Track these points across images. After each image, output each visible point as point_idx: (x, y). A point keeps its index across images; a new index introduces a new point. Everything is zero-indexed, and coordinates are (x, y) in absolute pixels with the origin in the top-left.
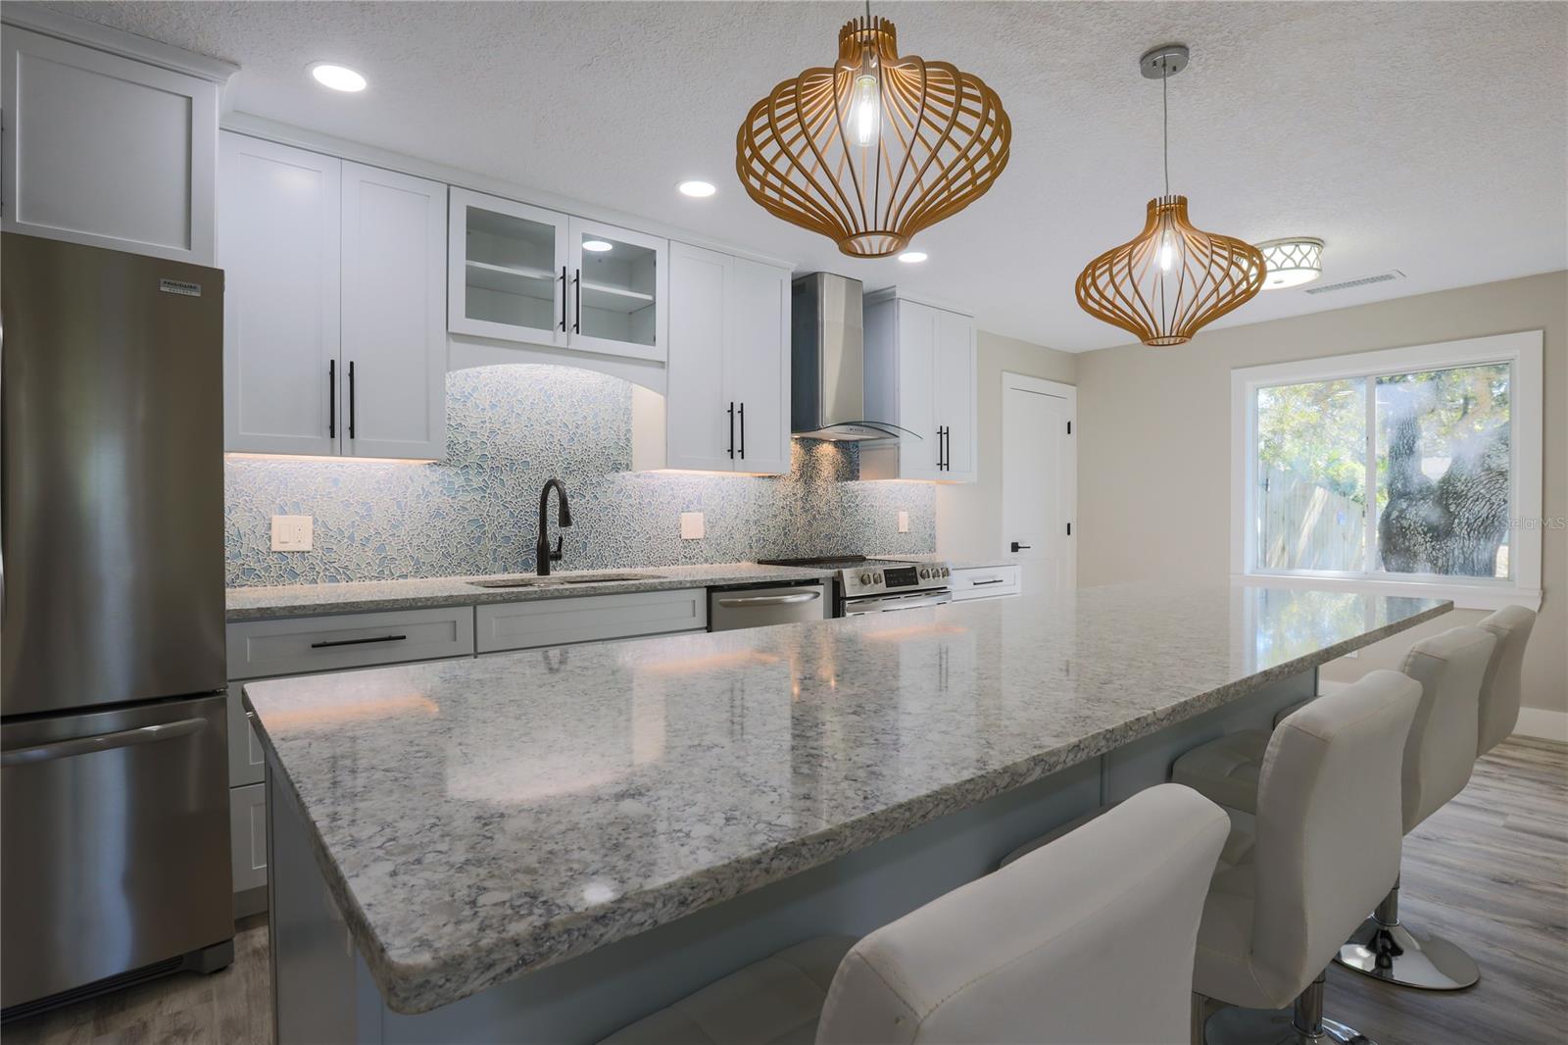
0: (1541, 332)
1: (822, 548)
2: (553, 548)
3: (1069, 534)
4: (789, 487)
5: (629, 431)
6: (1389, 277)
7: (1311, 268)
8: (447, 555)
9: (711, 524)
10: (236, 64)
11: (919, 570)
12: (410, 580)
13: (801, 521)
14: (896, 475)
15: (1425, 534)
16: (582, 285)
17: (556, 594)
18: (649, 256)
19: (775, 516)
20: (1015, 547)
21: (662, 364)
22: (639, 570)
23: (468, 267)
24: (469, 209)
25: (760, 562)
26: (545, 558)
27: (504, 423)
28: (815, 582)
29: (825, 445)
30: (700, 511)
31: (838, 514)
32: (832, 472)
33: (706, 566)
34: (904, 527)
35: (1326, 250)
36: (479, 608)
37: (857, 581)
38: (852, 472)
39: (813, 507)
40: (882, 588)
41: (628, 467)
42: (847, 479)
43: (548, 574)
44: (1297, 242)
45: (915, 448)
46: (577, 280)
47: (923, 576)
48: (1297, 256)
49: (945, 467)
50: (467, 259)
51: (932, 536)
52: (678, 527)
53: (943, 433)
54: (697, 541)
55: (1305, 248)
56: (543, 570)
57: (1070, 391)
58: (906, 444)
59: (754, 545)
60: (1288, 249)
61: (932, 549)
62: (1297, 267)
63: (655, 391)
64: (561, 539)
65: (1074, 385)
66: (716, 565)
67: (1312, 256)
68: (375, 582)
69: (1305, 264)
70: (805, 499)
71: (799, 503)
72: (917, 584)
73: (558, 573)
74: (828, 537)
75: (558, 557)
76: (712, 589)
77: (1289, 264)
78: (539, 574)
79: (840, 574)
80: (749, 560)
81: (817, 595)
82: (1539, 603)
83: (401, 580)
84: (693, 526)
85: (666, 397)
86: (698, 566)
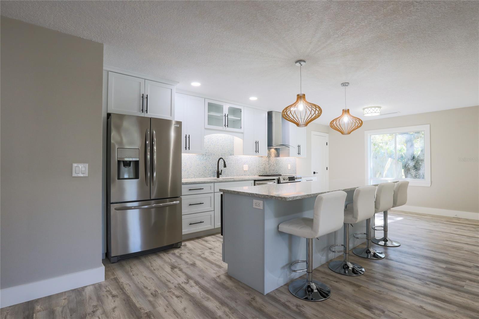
0: (429, 125)
1: (272, 173)
2: (220, 172)
3: (327, 169)
4: (265, 159)
5: (233, 147)
6: (396, 113)
7: (378, 113)
8: (200, 174)
9: (249, 167)
10: (178, 82)
11: (295, 177)
12: (193, 179)
13: (268, 166)
14: (289, 156)
15: (414, 170)
16: (228, 117)
17: (228, 181)
18: (240, 110)
19: (262, 165)
20: (314, 173)
21: (242, 133)
22: (235, 177)
23: (208, 115)
24: (209, 103)
25: (259, 176)
26: (219, 174)
27: (210, 146)
28: (274, 179)
29: (273, 149)
30: (247, 164)
31: (275, 165)
32: (274, 155)
33: (248, 176)
34: (289, 168)
35: (381, 108)
36: (215, 183)
37: (283, 179)
38: (278, 155)
39: (270, 163)
40: (288, 181)
41: (233, 155)
42: (277, 157)
43: (219, 178)
44: (375, 107)
45: (293, 150)
46: (228, 116)
47: (296, 179)
48: (375, 110)
49: (299, 154)
50: (208, 113)
51: (296, 170)
52: (243, 168)
53: (299, 146)
54: (246, 171)
55: (377, 108)
56: (218, 177)
57: (327, 135)
58: (291, 149)
59: (258, 172)
60: (373, 109)
61: (295, 173)
62: (375, 112)
63: (241, 139)
64: (222, 170)
65: (328, 133)
66: (250, 176)
67: (378, 110)
68: (187, 179)
69: (377, 112)
70: (268, 162)
71: (267, 162)
72: (295, 180)
73: (221, 178)
74: (273, 170)
75: (221, 174)
76: (255, 181)
77: (373, 112)
78: (217, 178)
79: (279, 178)
80: (257, 175)
81: (275, 182)
82: (430, 184)
83: (191, 179)
84: (246, 167)
85: (243, 140)
86: (247, 176)
